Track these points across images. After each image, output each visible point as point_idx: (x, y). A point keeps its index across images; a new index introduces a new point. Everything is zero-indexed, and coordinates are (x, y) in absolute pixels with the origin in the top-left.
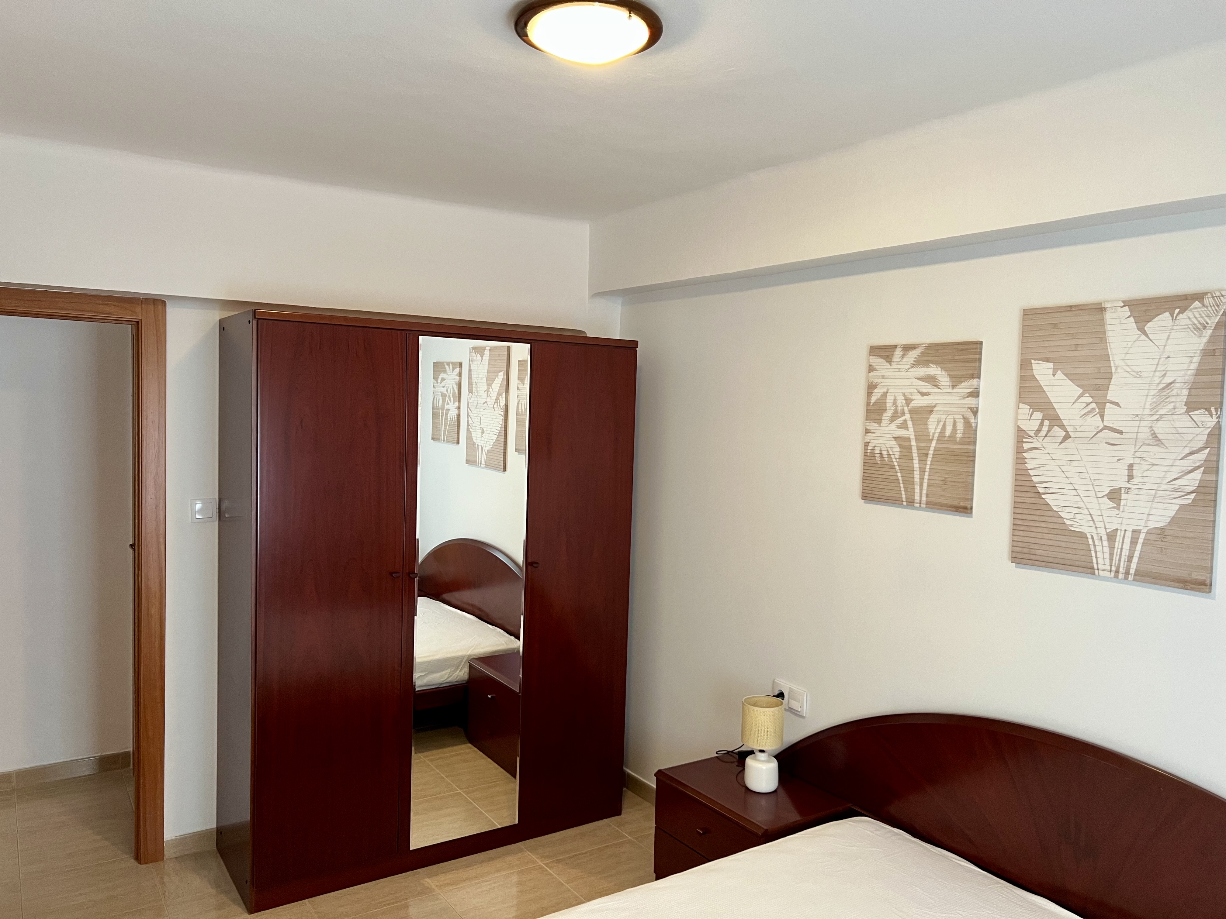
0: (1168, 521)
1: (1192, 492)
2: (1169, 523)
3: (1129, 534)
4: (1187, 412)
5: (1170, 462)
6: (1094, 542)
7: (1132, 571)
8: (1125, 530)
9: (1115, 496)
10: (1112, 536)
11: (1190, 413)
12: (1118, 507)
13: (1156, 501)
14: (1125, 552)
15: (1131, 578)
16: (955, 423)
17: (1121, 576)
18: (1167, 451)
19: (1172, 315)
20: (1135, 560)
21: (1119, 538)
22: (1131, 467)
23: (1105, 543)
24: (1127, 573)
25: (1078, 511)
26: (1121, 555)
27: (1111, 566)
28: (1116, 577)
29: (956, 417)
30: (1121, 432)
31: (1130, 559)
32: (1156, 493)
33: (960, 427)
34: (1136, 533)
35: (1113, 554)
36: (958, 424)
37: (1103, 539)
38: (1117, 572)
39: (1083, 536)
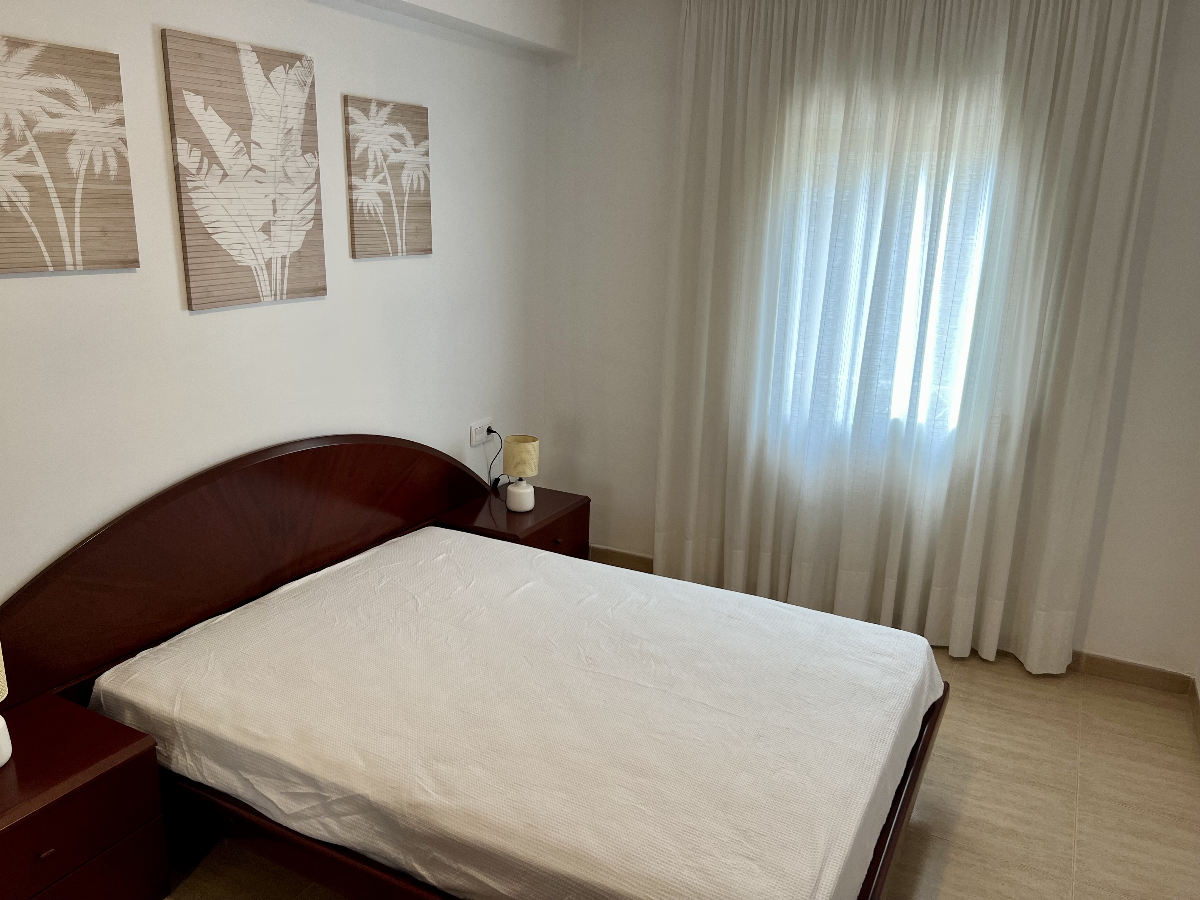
0: (301, 245)
1: (311, 220)
2: (302, 246)
3: (279, 260)
4: (303, 154)
5: (296, 197)
6: (257, 273)
7: (285, 292)
8: (277, 258)
9: (266, 228)
10: (268, 265)
11: (304, 156)
12: (269, 239)
13: (293, 229)
14: (279, 277)
15: (284, 297)
16: (104, 157)
17: (278, 297)
18: (294, 187)
19: (285, 68)
20: (286, 281)
21: (273, 266)
22: (274, 201)
23: (265, 272)
24: (282, 294)
25: (243, 247)
26: (276, 280)
27: (271, 291)
28: (275, 299)
29: (105, 149)
30: (263, 171)
31: (282, 280)
32: (292, 223)
33: (113, 162)
34: (284, 258)
35: (271, 280)
36: (109, 159)
37: (263, 268)
38: (276, 295)
39: (248, 269)
